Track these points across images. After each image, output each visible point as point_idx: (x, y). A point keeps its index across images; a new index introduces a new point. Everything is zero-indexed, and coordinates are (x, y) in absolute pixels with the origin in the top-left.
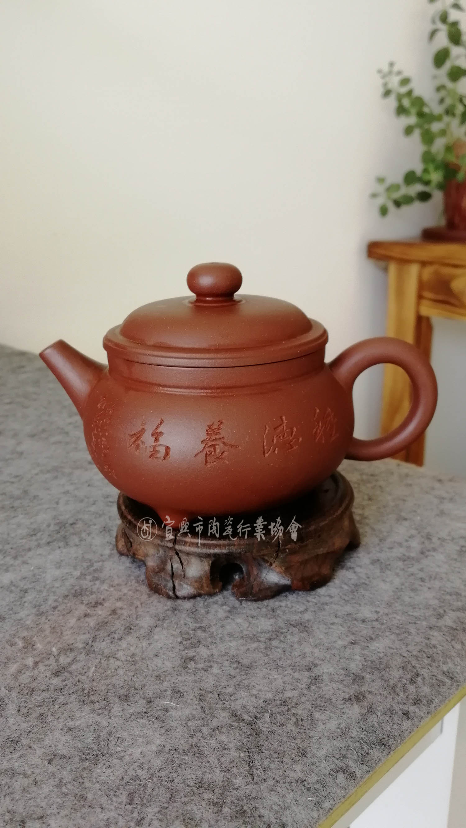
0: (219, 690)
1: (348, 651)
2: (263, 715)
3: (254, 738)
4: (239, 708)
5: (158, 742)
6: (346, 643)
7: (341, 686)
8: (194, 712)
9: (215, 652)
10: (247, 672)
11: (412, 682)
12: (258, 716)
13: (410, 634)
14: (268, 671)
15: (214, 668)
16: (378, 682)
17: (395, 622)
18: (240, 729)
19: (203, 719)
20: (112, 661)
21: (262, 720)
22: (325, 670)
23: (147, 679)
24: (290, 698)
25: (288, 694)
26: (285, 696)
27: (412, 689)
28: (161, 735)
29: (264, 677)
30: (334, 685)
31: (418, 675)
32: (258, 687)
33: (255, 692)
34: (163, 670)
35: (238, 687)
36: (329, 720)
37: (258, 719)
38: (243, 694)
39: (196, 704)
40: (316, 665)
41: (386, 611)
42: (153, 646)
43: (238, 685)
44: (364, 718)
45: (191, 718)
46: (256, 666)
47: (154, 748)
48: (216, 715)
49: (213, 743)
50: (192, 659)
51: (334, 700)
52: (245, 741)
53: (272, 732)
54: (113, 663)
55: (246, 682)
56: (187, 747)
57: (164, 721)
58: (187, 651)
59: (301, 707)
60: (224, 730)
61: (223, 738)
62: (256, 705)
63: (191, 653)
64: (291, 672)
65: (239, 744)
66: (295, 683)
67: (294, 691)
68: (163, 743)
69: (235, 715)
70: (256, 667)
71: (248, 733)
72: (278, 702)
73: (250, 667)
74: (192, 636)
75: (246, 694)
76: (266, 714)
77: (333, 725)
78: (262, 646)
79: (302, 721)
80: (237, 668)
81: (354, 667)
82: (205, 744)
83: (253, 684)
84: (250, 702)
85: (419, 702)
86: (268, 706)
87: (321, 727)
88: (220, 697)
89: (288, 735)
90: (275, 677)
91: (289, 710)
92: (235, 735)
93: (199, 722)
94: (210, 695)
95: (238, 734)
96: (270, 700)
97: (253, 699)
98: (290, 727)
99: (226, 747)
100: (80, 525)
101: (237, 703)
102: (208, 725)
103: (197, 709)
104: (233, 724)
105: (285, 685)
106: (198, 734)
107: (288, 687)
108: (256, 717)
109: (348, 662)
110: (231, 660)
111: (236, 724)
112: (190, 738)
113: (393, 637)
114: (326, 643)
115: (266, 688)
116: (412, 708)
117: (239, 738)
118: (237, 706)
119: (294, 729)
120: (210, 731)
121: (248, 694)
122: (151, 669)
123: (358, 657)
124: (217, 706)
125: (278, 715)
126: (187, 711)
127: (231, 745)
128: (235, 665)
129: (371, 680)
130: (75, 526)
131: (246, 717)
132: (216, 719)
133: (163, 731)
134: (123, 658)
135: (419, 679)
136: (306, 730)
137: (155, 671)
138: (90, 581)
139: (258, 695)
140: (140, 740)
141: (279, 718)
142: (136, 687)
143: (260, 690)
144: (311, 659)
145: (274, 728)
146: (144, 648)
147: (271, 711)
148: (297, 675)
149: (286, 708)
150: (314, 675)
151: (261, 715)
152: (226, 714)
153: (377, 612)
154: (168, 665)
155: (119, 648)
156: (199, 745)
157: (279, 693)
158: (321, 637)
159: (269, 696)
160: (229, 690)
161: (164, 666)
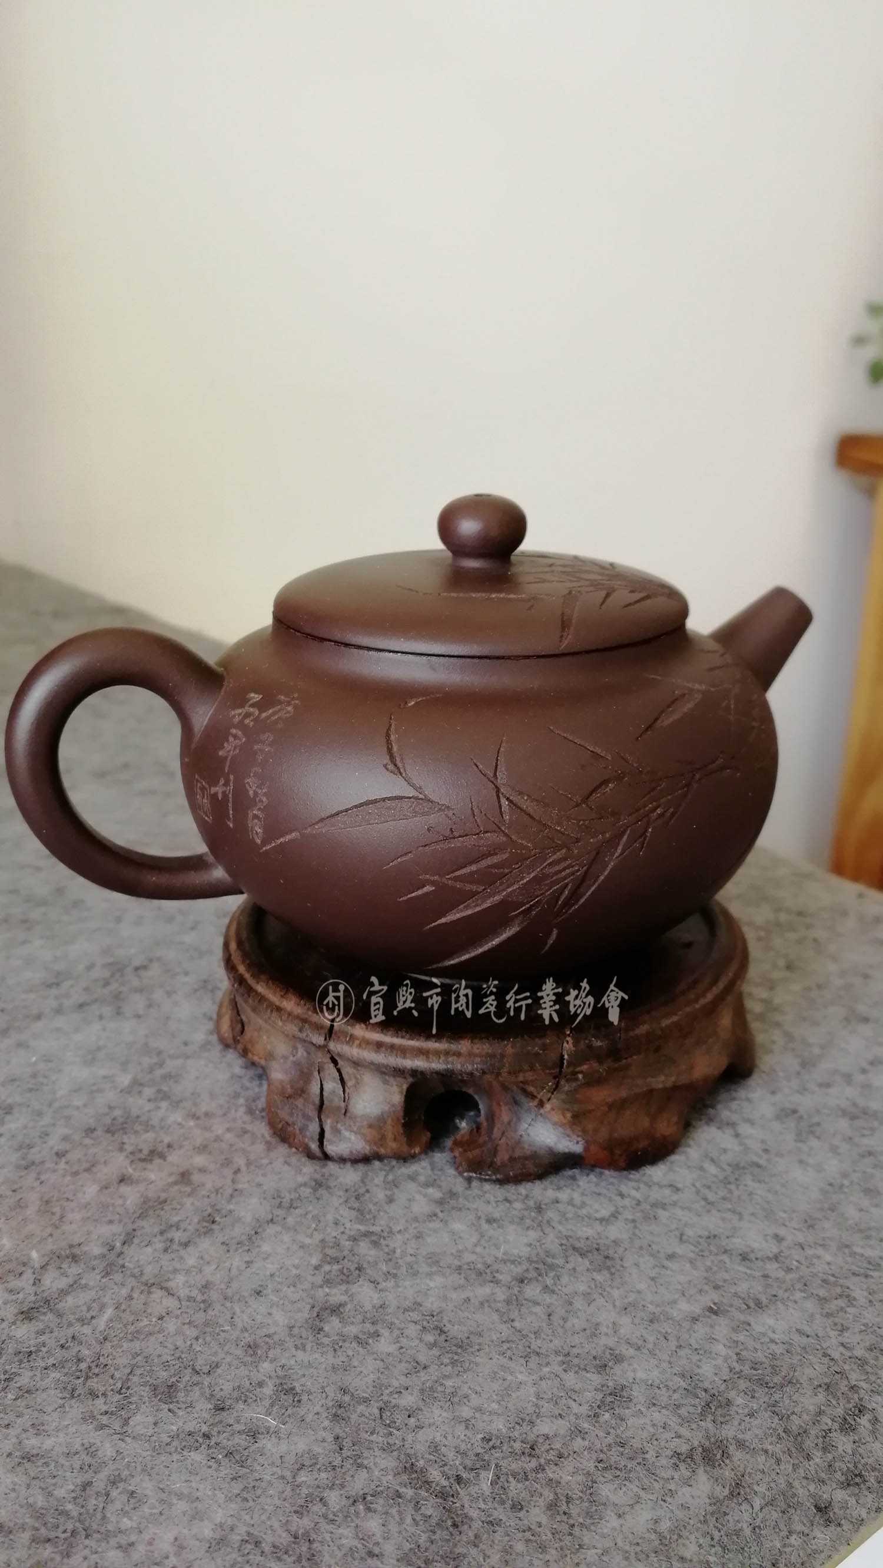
0: (385, 1398)
1: (701, 1330)
2: (478, 1475)
3: (445, 1535)
4: (421, 1448)
5: (219, 1516)
6: (697, 1309)
7: (673, 1421)
8: (318, 1449)
9: (391, 1298)
10: (456, 1357)
11: (847, 1426)
12: (464, 1475)
13: (851, 1301)
14: (504, 1361)
15: (383, 1340)
16: (765, 1420)
17: (820, 1267)
18: (417, 1506)
19: (334, 1468)
20: (157, 1294)
21: (473, 1490)
22: (641, 1375)
23: (226, 1348)
24: (547, 1437)
25: (545, 1427)
26: (535, 1429)
27: (844, 1443)
28: (230, 1499)
29: (494, 1376)
30: (658, 1417)
31: (861, 1410)
32: (475, 1400)
33: (466, 1412)
34: (265, 1331)
35: (428, 1394)
36: (631, 1506)
37: (463, 1486)
38: (437, 1413)
39: (325, 1429)
40: (618, 1359)
41: (800, 1238)
42: (254, 1268)
43: (431, 1388)
44: (718, 1511)
45: (307, 1463)
46: (480, 1344)
47: (207, 1530)
48: (365, 1462)
49: (346, 1536)
50: (336, 1310)
51: (651, 1456)
52: (423, 1539)
53: (493, 1524)
54: (160, 1302)
55: (449, 1383)
56: (285, 1539)
57: (242, 1463)
58: (327, 1290)
59: (569, 1465)
60: (379, 1504)
61: (373, 1525)
62: (463, 1447)
63: (337, 1295)
64: (558, 1369)
65: (407, 1546)
66: (564, 1401)
67: (560, 1421)
68: (230, 1521)
69: (410, 1468)
70: (477, 1347)
71: (434, 1521)
72: (517, 1446)
73: (462, 1346)
74: (346, 1253)
75: (445, 1414)
76: (483, 1474)
77: (641, 1519)
78: (501, 1295)
79: (568, 1503)
80: (433, 1345)
81: (710, 1372)
82: (327, 1536)
83: (465, 1389)
84: (450, 1438)
85: (858, 1480)
86: (493, 1451)
87: (611, 1523)
88: (384, 1417)
89: (528, 1535)
90: (520, 1377)
91: (540, 1468)
92: (401, 1522)
93: (323, 1475)
94: (361, 1408)
95: (409, 1520)
96: (497, 1438)
97: (460, 1430)
98: (537, 1514)
99: (376, 1550)
100: (155, 971)
101: (421, 1435)
102: (342, 1486)
103: (324, 1441)
104: (402, 1490)
105: (541, 1403)
106: (317, 1508)
107: (547, 1407)
108: (459, 1479)
109: (695, 1358)
110: (425, 1323)
111: (409, 1492)
112: (295, 1517)
113: (810, 1305)
114: (651, 1303)
115: (495, 1406)
116: (840, 1495)
117: (412, 1529)
118: (419, 1443)
119: (544, 1520)
120: (344, 1502)
121: (449, 1415)
122: (240, 1325)
123: (720, 1348)
124: (374, 1438)
125: (511, 1479)
126: (301, 1445)
127: (389, 1548)
128: (430, 1338)
129: (746, 1411)
130: (143, 973)
131: (435, 1474)
132: (364, 1474)
133: (236, 1488)
134: (183, 1292)
135: (864, 1421)
136: (573, 1526)
137: (246, 1330)
138: (149, 1100)
139: (473, 1421)
140: (181, 1506)
141: (515, 1488)
142: (198, 1368)
143: (479, 1409)
144: (611, 1342)
145: (500, 1513)
146: (234, 1272)
147: (497, 1466)
148: (570, 1379)
149: (534, 1463)
150: (610, 1384)
151: (473, 1474)
152: (388, 1462)
153: (778, 1238)
154: (280, 1318)
155: (178, 1266)
156: (313, 1536)
157: (523, 1420)
158: (642, 1286)
159: (499, 1425)
160: (408, 1400)
161: (270, 1322)
